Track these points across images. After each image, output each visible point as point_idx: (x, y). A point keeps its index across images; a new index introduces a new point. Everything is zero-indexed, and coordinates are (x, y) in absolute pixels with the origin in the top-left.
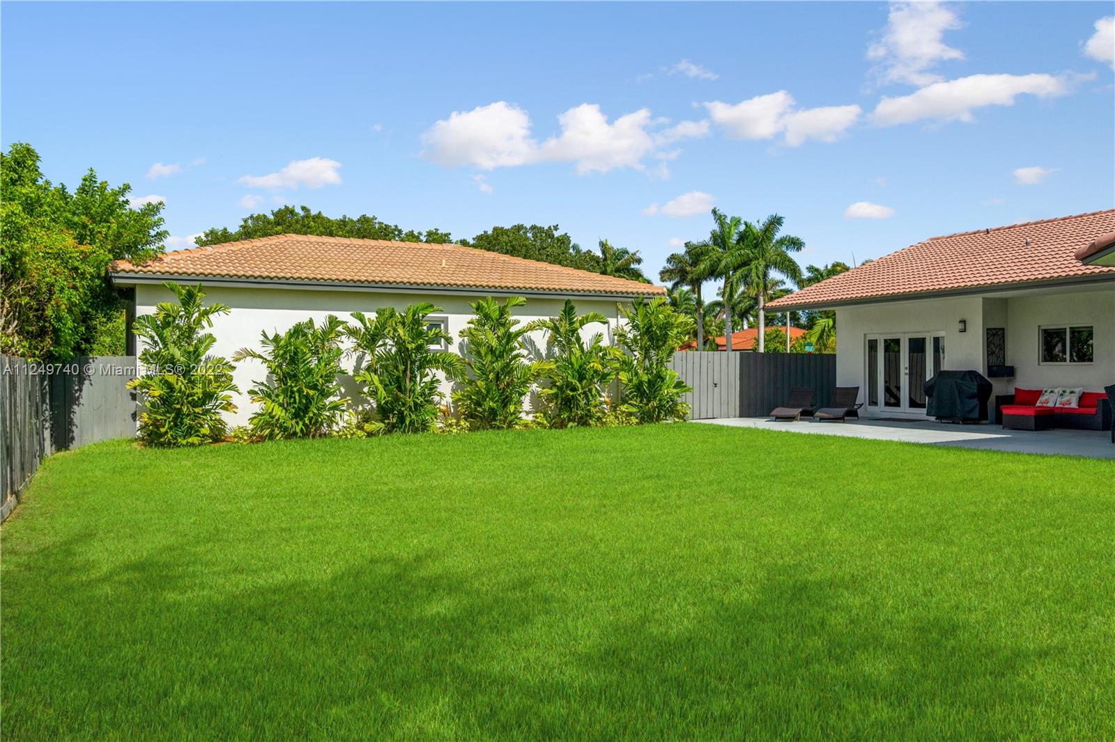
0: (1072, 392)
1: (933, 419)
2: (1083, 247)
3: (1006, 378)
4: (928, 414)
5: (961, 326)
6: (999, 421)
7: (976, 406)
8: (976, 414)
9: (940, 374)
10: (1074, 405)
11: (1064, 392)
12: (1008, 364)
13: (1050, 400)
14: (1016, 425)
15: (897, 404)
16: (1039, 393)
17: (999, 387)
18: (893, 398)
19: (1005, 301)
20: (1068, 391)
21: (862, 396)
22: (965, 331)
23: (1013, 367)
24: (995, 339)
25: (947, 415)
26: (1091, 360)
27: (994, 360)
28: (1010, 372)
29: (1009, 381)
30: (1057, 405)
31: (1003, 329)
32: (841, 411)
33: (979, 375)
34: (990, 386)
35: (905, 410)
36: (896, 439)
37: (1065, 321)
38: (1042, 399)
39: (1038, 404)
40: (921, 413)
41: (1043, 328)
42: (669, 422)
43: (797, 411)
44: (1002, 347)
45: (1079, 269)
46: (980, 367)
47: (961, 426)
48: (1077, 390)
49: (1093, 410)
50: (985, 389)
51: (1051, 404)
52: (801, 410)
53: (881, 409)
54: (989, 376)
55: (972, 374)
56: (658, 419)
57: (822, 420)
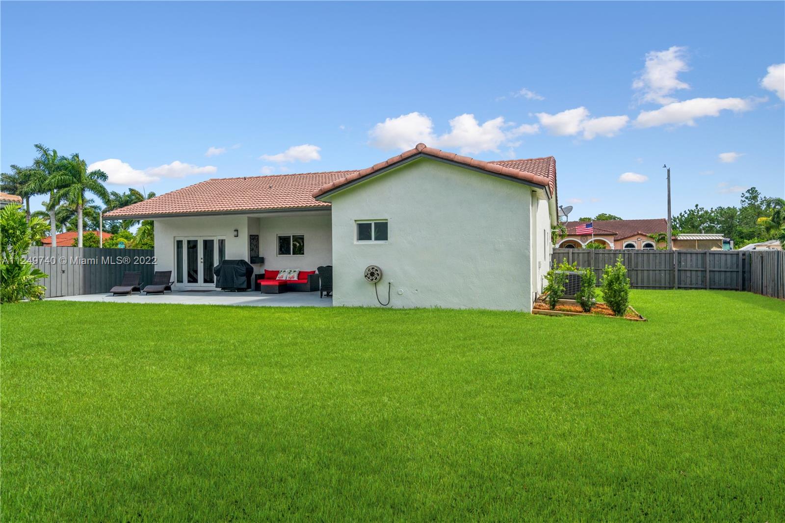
0: (294, 271)
1: (219, 289)
2: (316, 191)
3: (259, 264)
4: (216, 287)
5: (236, 233)
6: (258, 288)
7: (245, 281)
8: (245, 286)
9: (223, 262)
10: (296, 278)
11: (291, 271)
12: (261, 256)
13: (284, 276)
14: (269, 291)
16: (277, 272)
17: (258, 270)
18: (193, 279)
19: (258, 219)
20: (293, 271)
21: (174, 277)
22: (237, 236)
23: (263, 258)
24: (254, 240)
25: (229, 286)
26: (303, 254)
27: (254, 254)
28: (262, 261)
29: (261, 266)
30: (287, 279)
31: (258, 236)
32: (160, 287)
33: (246, 262)
34: (252, 268)
35: (201, 284)
37: (290, 232)
38: (279, 275)
39: (277, 279)
40: (212, 286)
41: (279, 235)
42: (27, 301)
43: (129, 288)
44: (257, 246)
45: (314, 203)
46: (246, 259)
47: (237, 293)
48: (297, 270)
49: (306, 281)
50: (250, 271)
51: (284, 278)
52: (132, 287)
53: (186, 285)
54: (251, 263)
55: (242, 262)
56: (17, 299)
57: (148, 293)
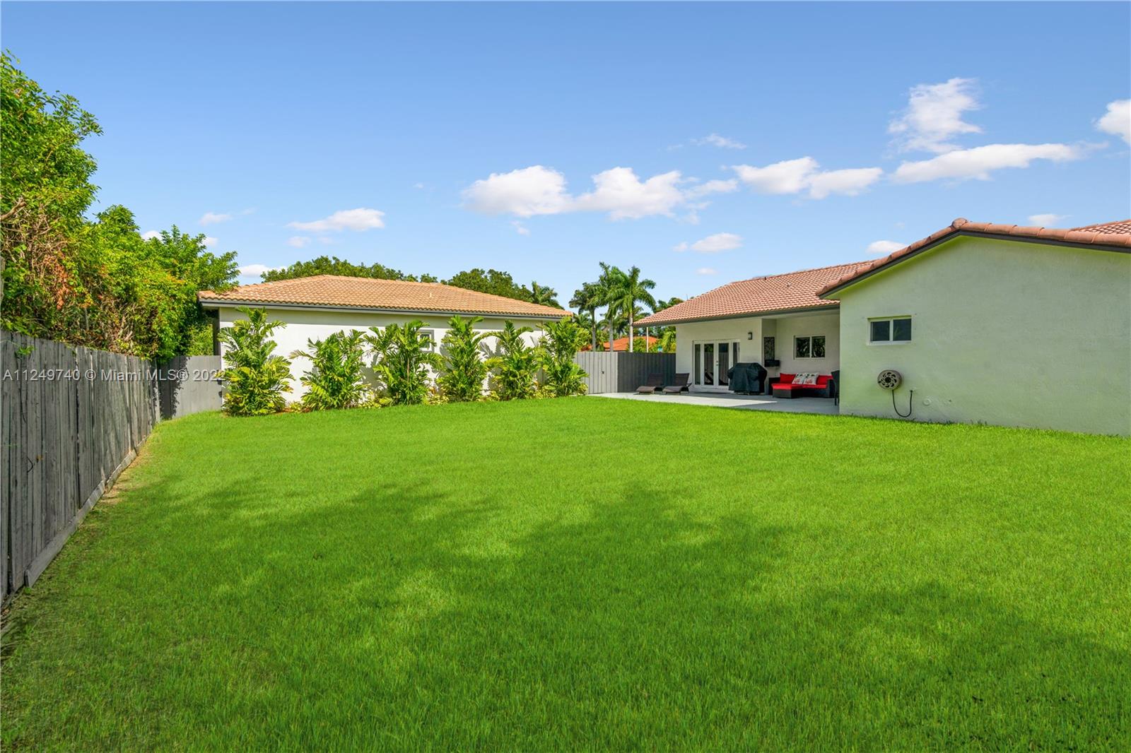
0: (812, 375)
1: (733, 392)
2: (820, 288)
3: (775, 367)
4: (729, 389)
5: (750, 336)
6: (770, 392)
7: (758, 384)
8: (757, 390)
9: (737, 365)
10: (814, 383)
11: (808, 375)
12: (776, 359)
13: (800, 380)
14: (781, 396)
15: (712, 383)
16: (793, 376)
17: (772, 373)
18: (709, 380)
19: (775, 321)
20: (810, 375)
21: (691, 379)
22: (752, 339)
23: (779, 360)
24: (769, 343)
25: (741, 390)
26: (824, 356)
27: (768, 357)
28: (778, 364)
29: (777, 369)
30: (804, 383)
31: (773, 338)
32: (678, 388)
33: (759, 366)
34: (765, 372)
35: (716, 387)
36: (711, 405)
37: (810, 333)
38: (795, 379)
39: (793, 383)
40: (725, 388)
41: (797, 337)
42: (575, 395)
43: (652, 388)
44: (773, 349)
45: (818, 302)
46: (760, 361)
47: (749, 396)
48: (815, 374)
49: (824, 386)
50: (763, 374)
51: (800, 383)
52: (654, 387)
53: (703, 387)
54: (765, 366)
55: (756, 365)
56: (568, 394)
57: (667, 393)
